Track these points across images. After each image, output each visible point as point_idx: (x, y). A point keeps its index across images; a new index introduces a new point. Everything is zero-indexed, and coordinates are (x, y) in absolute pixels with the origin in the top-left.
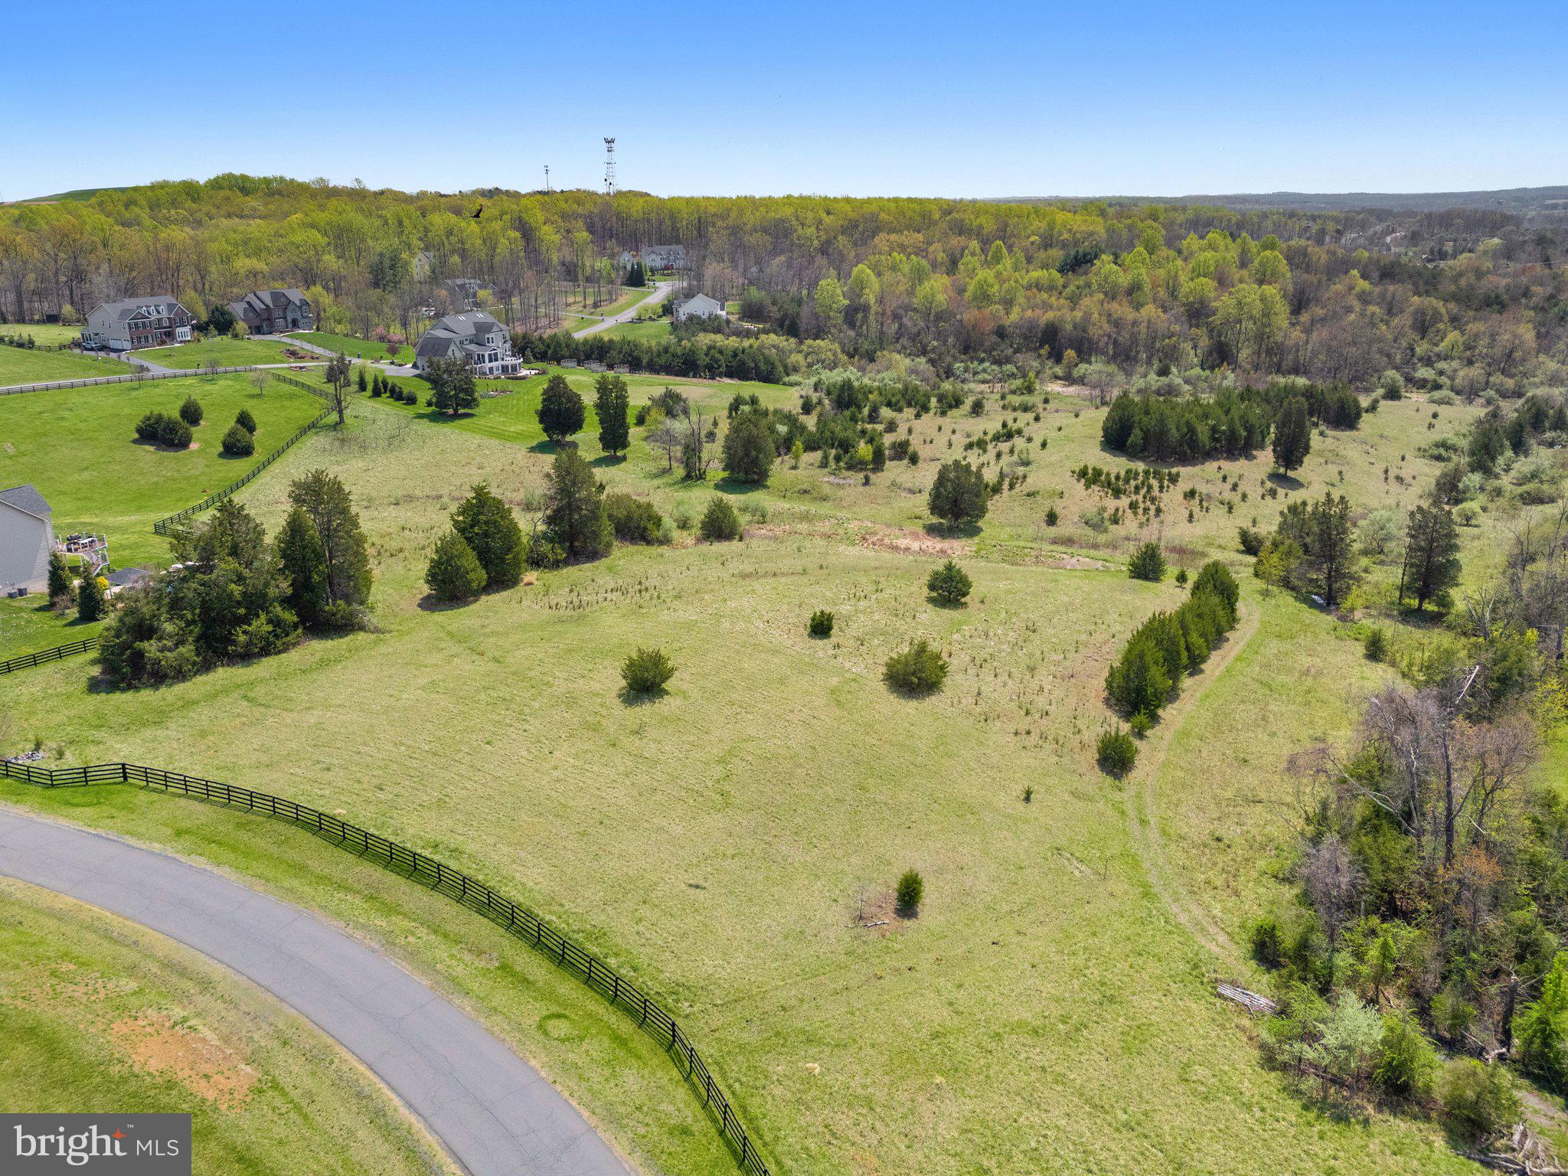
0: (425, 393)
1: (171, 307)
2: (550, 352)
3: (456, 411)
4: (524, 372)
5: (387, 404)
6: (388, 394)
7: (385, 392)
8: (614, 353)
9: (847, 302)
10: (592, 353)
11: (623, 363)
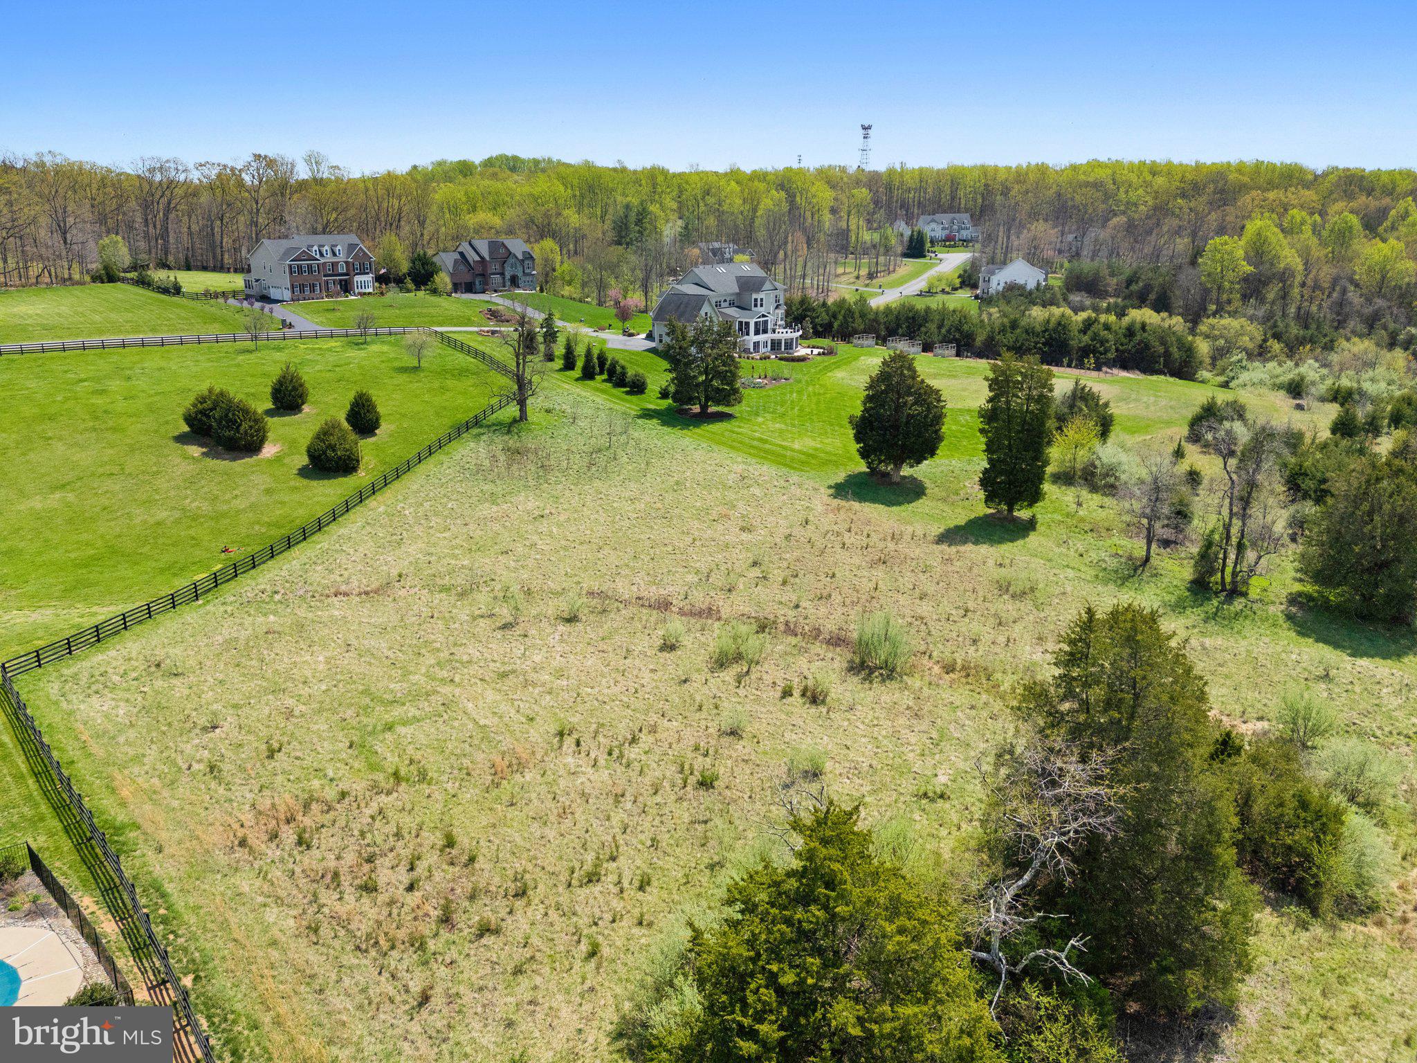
0: (659, 377)
1: (352, 247)
2: (836, 325)
3: (704, 407)
4: (801, 351)
5: (603, 391)
6: (605, 376)
7: (601, 373)
8: (932, 327)
9: (1249, 269)
10: (899, 326)
11: (946, 341)
